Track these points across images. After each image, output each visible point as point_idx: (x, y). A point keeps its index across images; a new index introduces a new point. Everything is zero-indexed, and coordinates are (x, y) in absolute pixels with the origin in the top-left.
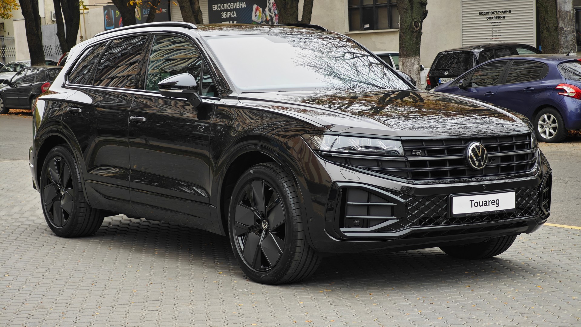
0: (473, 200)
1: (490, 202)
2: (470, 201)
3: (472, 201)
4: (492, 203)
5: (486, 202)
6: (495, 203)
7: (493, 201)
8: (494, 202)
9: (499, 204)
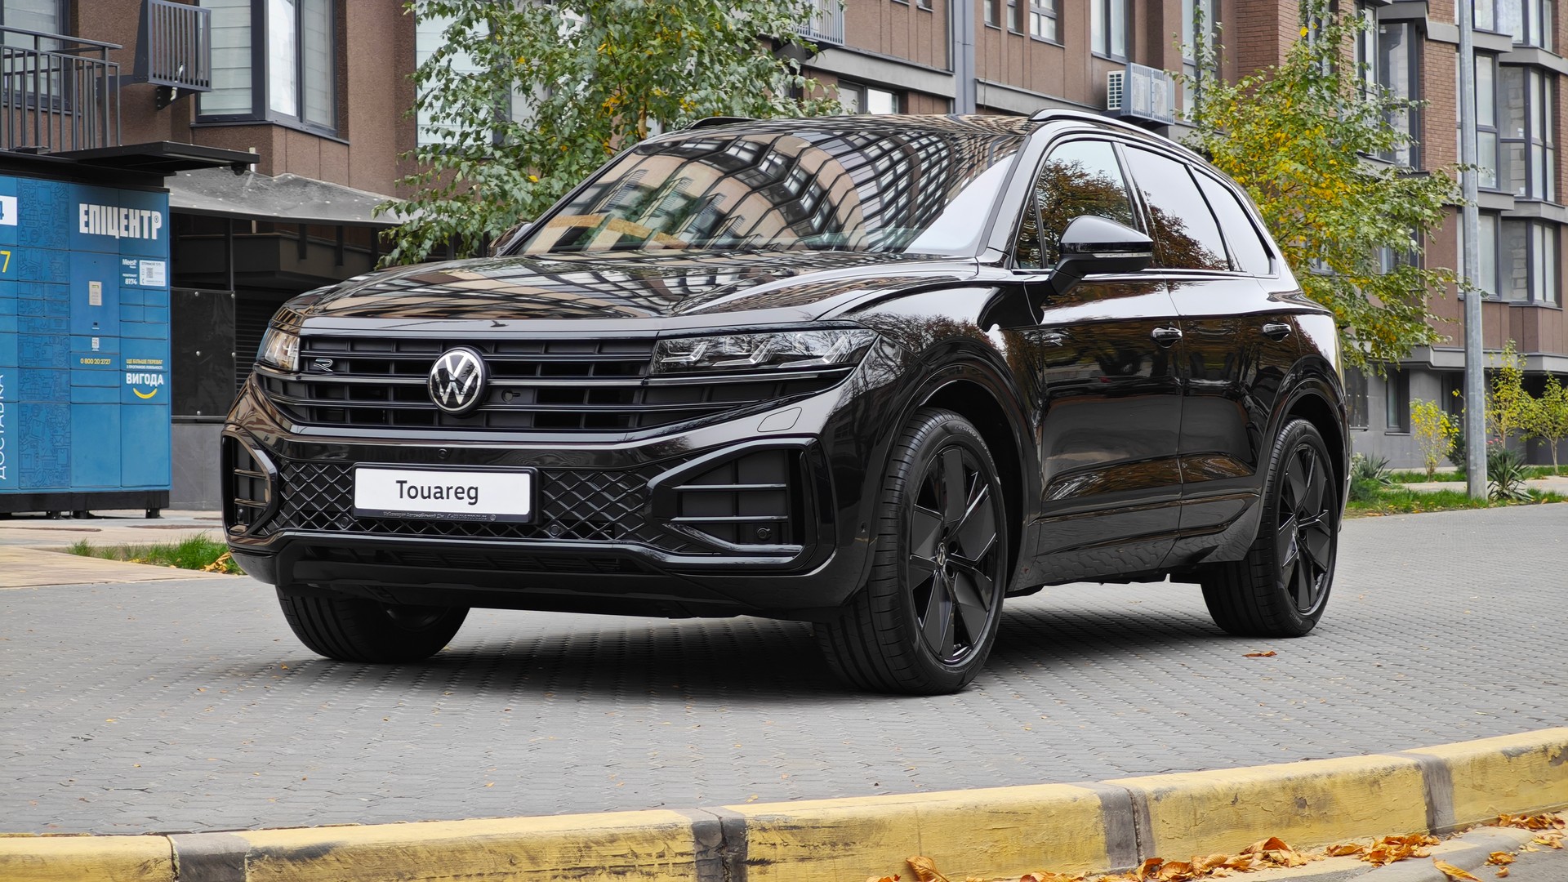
0: (405, 482)
1: (452, 492)
2: (398, 482)
3: (402, 483)
4: (456, 493)
5: (439, 490)
6: (465, 495)
7: (460, 490)
8: (463, 493)
9: (476, 498)
